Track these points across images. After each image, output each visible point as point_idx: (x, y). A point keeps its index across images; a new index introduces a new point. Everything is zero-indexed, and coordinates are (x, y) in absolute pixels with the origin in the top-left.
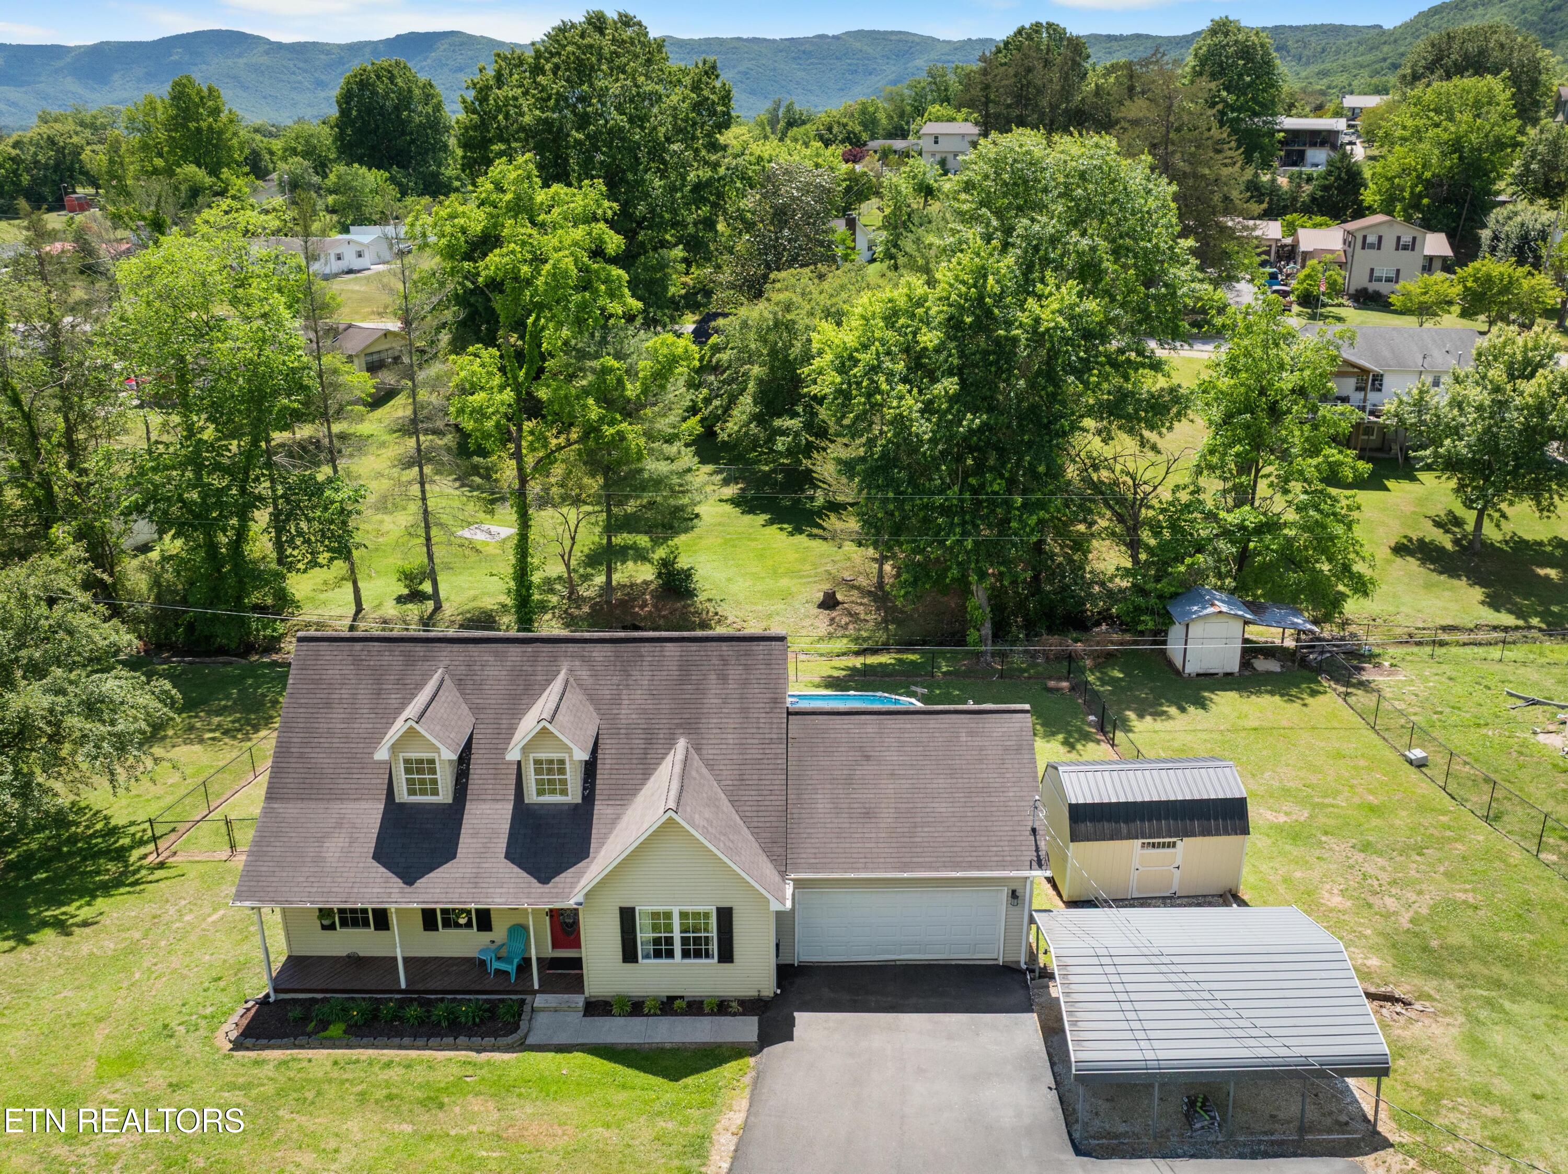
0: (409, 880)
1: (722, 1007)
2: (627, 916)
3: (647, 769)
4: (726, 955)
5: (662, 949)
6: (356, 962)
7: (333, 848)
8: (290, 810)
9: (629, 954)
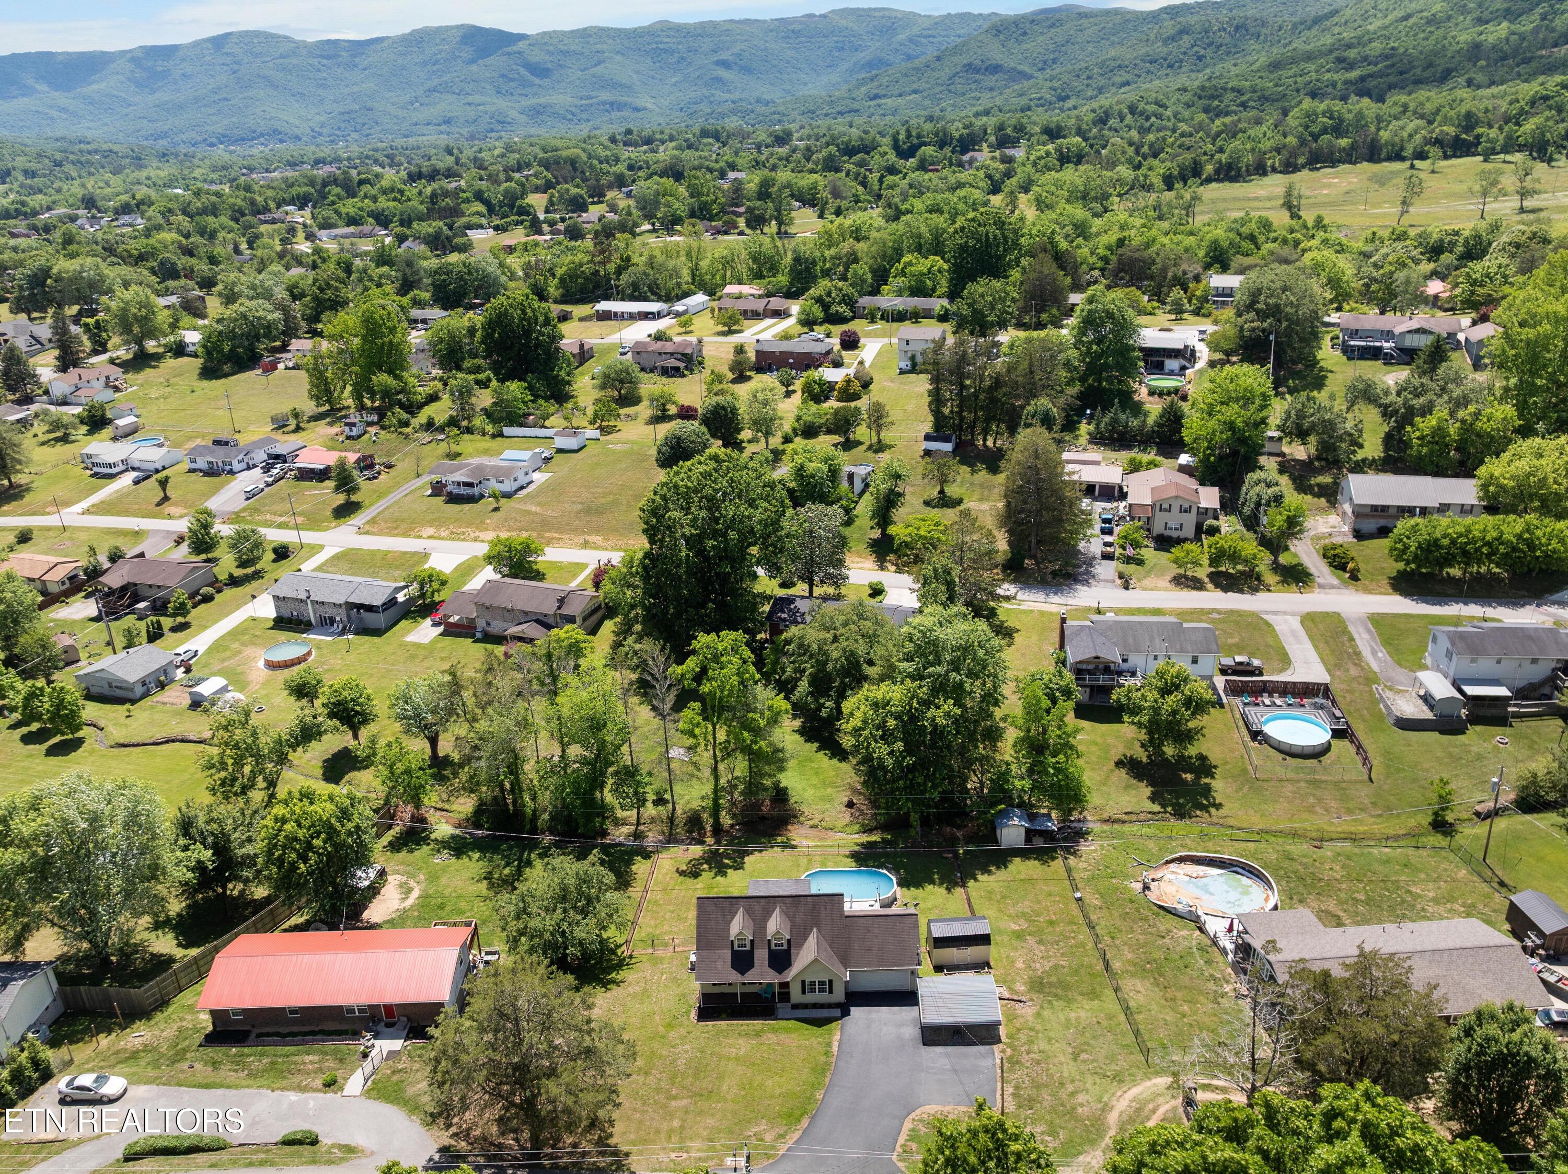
0: (743, 974)
1: (830, 1006)
2: (803, 982)
3: (805, 937)
4: (831, 992)
5: (813, 991)
6: (723, 995)
7: (719, 965)
8: (705, 953)
9: (804, 992)
